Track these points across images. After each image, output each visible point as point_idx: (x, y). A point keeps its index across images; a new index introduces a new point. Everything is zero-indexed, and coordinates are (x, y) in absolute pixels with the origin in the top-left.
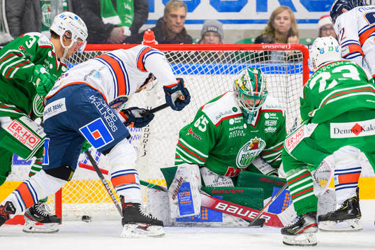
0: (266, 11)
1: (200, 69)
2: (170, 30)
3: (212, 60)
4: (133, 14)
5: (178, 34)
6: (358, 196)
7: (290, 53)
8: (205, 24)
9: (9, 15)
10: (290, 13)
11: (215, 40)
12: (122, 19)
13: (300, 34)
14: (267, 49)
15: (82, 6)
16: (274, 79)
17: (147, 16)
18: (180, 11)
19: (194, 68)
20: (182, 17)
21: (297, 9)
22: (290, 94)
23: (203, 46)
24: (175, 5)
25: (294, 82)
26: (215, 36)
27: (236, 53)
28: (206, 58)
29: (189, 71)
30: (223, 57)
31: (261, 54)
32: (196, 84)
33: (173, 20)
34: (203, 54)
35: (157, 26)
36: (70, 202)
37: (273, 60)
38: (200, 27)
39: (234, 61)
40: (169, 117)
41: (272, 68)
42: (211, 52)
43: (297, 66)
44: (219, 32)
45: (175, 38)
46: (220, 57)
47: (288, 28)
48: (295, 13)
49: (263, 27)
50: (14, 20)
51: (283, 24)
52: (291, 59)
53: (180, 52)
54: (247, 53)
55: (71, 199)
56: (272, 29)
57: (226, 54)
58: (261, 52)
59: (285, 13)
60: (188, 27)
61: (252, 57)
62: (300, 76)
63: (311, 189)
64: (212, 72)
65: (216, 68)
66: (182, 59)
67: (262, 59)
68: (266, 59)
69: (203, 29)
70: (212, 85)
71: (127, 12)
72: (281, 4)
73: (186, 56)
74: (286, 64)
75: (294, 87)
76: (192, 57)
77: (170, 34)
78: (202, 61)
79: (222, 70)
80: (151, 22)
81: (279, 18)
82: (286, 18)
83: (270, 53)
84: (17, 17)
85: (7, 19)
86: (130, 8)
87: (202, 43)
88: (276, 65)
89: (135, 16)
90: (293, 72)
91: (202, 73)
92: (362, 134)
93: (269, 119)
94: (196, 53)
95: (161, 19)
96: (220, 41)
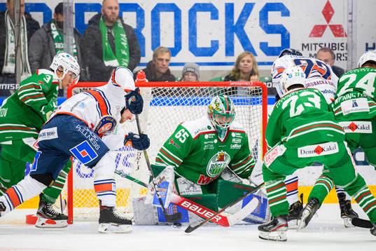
0: (233, 55)
1: (181, 101)
2: (158, 71)
3: (191, 94)
4: (128, 58)
5: (164, 74)
6: (302, 201)
7: (253, 88)
8: (185, 65)
9: (31, 60)
10: (252, 57)
11: (193, 79)
12: (120, 62)
13: (260, 73)
14: (234, 85)
15: (89, 52)
16: (239, 109)
17: (139, 59)
18: (166, 56)
19: (176, 100)
20: (167, 60)
21: (258, 54)
22: (253, 121)
23: (184, 84)
24: (162, 51)
25: (255, 111)
26: (193, 75)
27: (210, 89)
28: (186, 93)
29: (173, 103)
30: (199, 92)
31: (230, 90)
32: (178, 113)
33: (160, 63)
34: (184, 90)
35: (147, 68)
36: (79, 206)
37: (239, 94)
38: (181, 68)
39: (208, 95)
40: (157, 140)
41: (238, 101)
42: (190, 88)
43: (258, 99)
44: (196, 72)
45: (162, 77)
46: (197, 92)
47: (251, 69)
48: (256, 57)
49: (231, 68)
50: (36, 63)
51: (246, 66)
52: (252, 93)
53: (165, 88)
54: (218, 89)
55: (80, 204)
56: (238, 70)
57: (202, 90)
58: (229, 88)
59: (247, 58)
60: (172, 69)
61: (222, 91)
62: (260, 107)
63: (284, 197)
64: (191, 103)
65: (194, 101)
66: (167, 93)
67: (230, 94)
68: (234, 93)
69: (184, 70)
70: (191, 114)
71: (124, 56)
72: (245, 50)
73: (170, 91)
74: (249, 97)
75: (255, 115)
76: (175, 91)
77: (158, 74)
78: (183, 95)
79: (199, 102)
80: (143, 64)
81: (244, 61)
82: (249, 61)
83: (236, 88)
84: (37, 61)
85: (30, 63)
86: (126, 54)
87: (182, 81)
88: (241, 98)
89: (130, 60)
90: (254, 104)
91: (183, 104)
92: (323, 154)
93: (235, 137)
94: (178, 89)
95: (151, 62)
96: (197, 79)
